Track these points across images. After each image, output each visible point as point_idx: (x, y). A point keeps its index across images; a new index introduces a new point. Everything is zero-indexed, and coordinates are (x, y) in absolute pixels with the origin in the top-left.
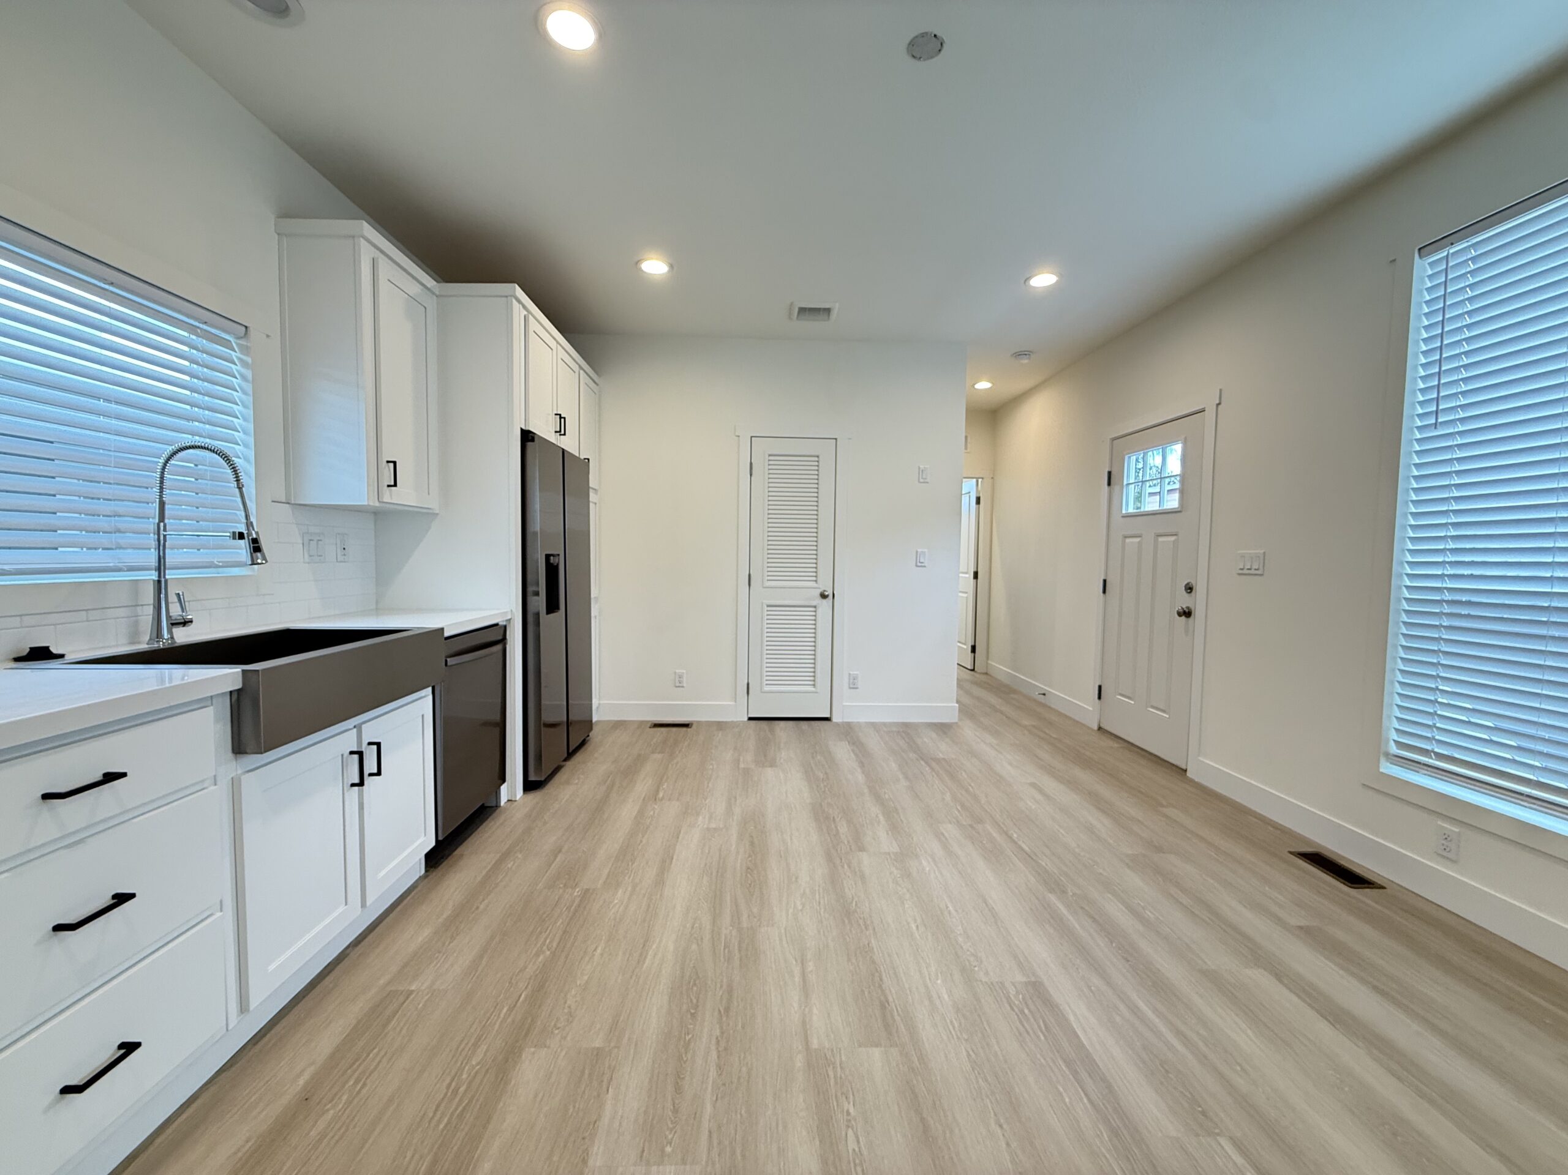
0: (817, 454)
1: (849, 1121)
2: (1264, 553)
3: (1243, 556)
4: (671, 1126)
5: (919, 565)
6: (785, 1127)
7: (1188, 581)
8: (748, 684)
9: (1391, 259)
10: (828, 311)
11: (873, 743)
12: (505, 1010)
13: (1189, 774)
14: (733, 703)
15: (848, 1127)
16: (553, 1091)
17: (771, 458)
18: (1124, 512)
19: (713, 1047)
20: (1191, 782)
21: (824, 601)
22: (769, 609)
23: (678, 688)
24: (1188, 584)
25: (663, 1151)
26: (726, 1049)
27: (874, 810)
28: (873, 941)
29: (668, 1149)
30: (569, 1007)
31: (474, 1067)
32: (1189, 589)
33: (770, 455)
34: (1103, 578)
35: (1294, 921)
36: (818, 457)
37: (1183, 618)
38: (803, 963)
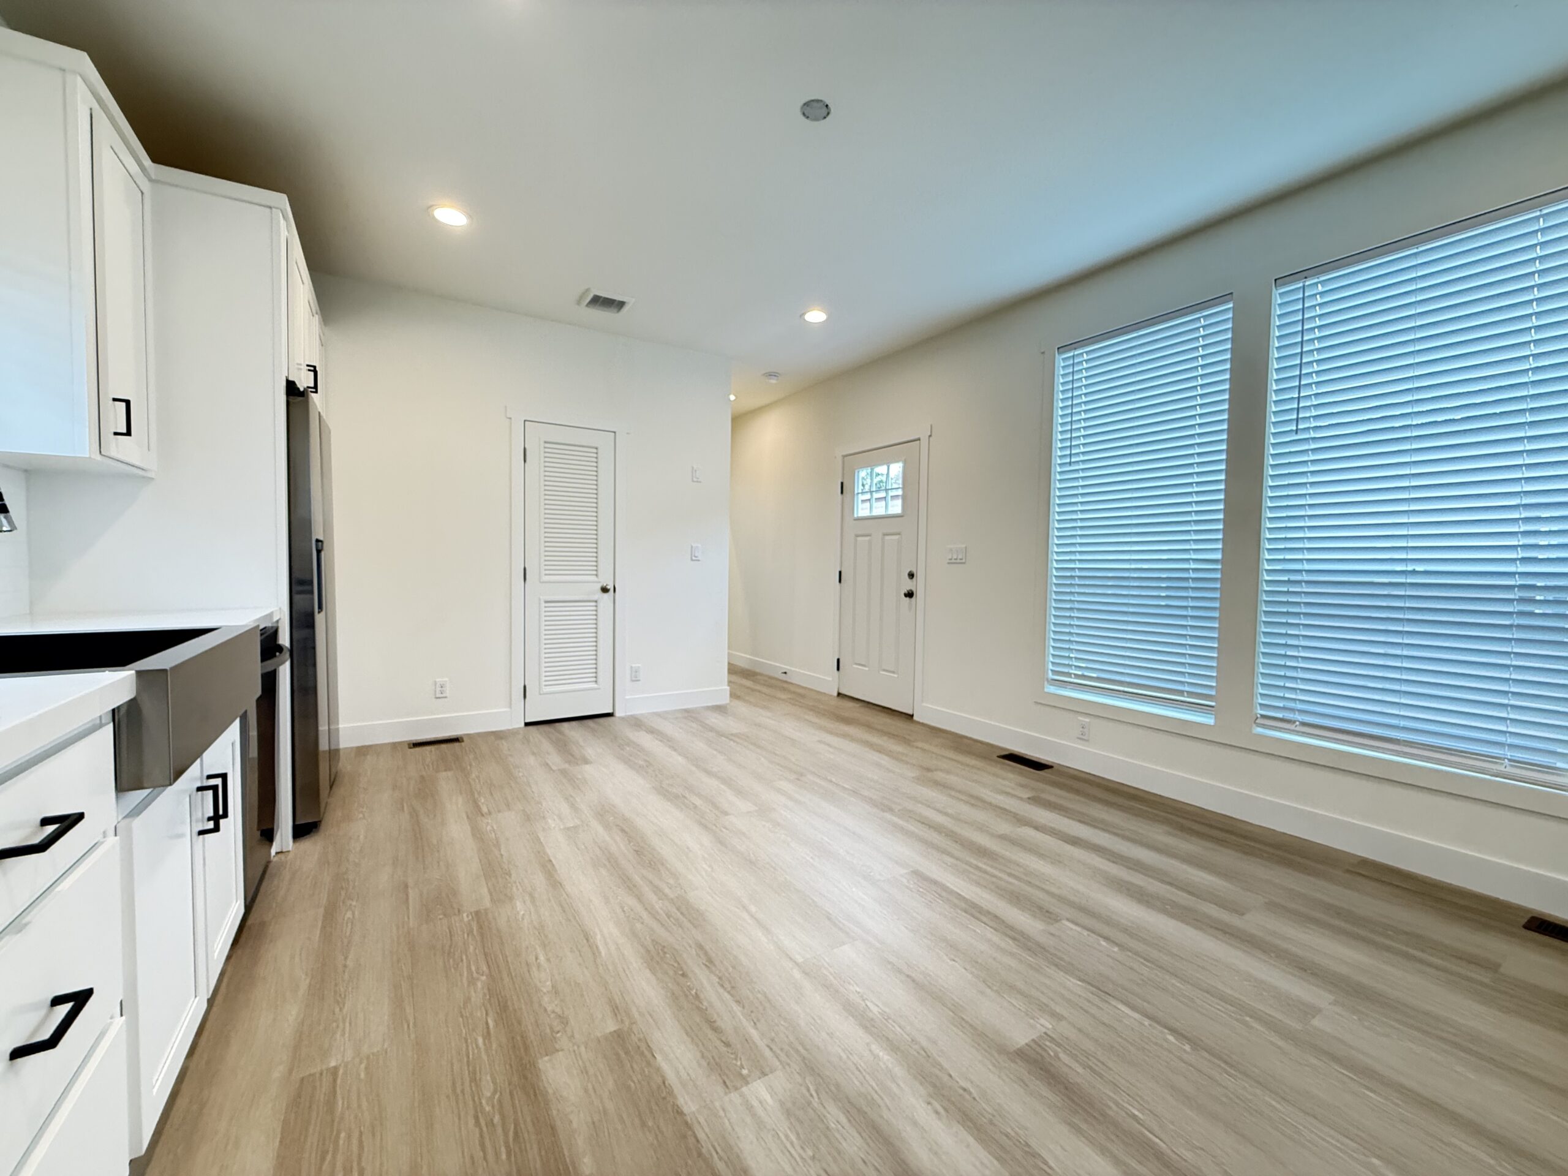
0: (596, 446)
1: (862, 996)
2: (966, 548)
3: (951, 550)
4: (733, 1056)
5: (694, 559)
6: (821, 1018)
7: (909, 570)
8: (525, 687)
9: (1042, 351)
10: (621, 304)
11: (668, 728)
12: (480, 1040)
13: (915, 718)
14: (507, 709)
15: (863, 1000)
16: (600, 1078)
17: (547, 445)
18: (855, 516)
19: (721, 990)
20: (918, 723)
21: (606, 595)
22: (547, 605)
23: (440, 700)
24: (910, 572)
25: (741, 1075)
26: (733, 988)
27: (713, 783)
28: (787, 877)
29: (745, 1072)
30: (553, 1012)
31: (491, 1098)
32: (911, 575)
33: (545, 442)
34: (838, 570)
35: (1026, 796)
36: (597, 448)
37: (908, 599)
38: (745, 908)
